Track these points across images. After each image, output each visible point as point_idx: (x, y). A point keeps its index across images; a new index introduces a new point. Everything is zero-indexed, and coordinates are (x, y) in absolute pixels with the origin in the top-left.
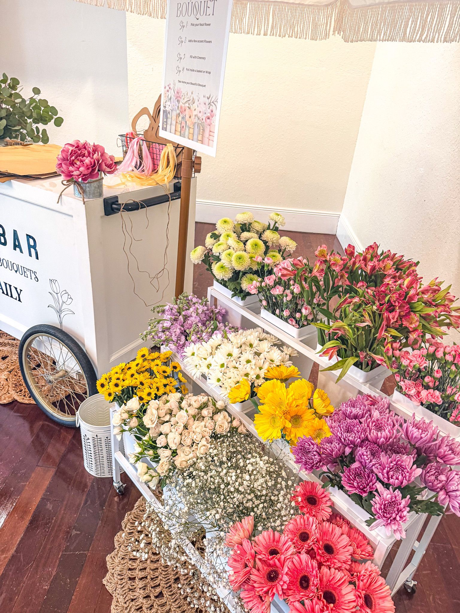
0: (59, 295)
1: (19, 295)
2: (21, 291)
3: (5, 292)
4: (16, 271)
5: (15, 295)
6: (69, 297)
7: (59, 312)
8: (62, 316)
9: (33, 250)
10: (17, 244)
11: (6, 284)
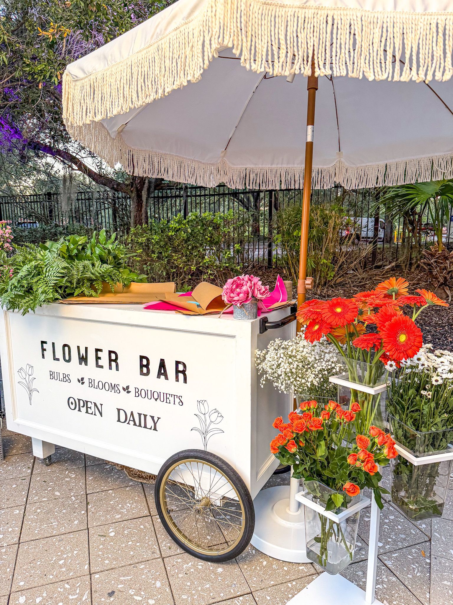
0: (207, 416)
1: (155, 424)
2: (159, 418)
3: (138, 424)
4: (156, 400)
5: (150, 423)
6: (220, 415)
7: (205, 434)
8: (207, 438)
9: (181, 376)
10: (162, 372)
11: (140, 415)
